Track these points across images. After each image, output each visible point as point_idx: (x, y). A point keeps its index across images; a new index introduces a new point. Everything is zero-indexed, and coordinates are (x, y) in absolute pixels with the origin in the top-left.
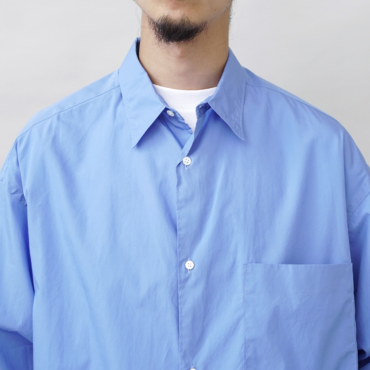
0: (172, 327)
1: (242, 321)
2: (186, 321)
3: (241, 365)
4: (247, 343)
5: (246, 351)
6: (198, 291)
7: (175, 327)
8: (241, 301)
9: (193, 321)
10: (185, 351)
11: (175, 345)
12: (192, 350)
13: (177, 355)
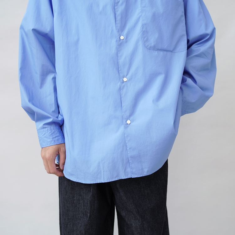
0: (113, 20)
1: (141, 18)
2: (119, 18)
3: (141, 33)
4: (143, 25)
5: (143, 28)
6: (123, 6)
7: (114, 20)
8: (141, 10)
9: (122, 18)
10: (119, 29)
11: (114, 28)
12: (121, 29)
13: (115, 31)
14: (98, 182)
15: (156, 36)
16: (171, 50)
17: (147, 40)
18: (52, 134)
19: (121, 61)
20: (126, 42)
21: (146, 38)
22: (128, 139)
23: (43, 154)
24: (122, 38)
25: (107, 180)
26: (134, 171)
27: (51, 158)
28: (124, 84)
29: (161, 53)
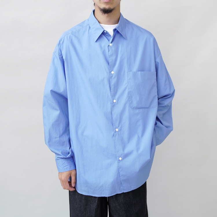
1: (127, 87)
2: (112, 87)
4: (129, 93)
5: (129, 94)
7: (109, 89)
8: (127, 82)
10: (112, 95)
11: (109, 94)
12: (114, 95)
13: (110, 97)
14: (103, 196)
15: (138, 99)
16: (148, 107)
17: (132, 102)
18: (63, 164)
19: (114, 117)
20: (117, 104)
21: (131, 101)
22: (120, 170)
23: (60, 177)
24: (115, 101)
25: (108, 195)
26: (125, 188)
27: (66, 179)
28: (116, 133)
29: (141, 110)
